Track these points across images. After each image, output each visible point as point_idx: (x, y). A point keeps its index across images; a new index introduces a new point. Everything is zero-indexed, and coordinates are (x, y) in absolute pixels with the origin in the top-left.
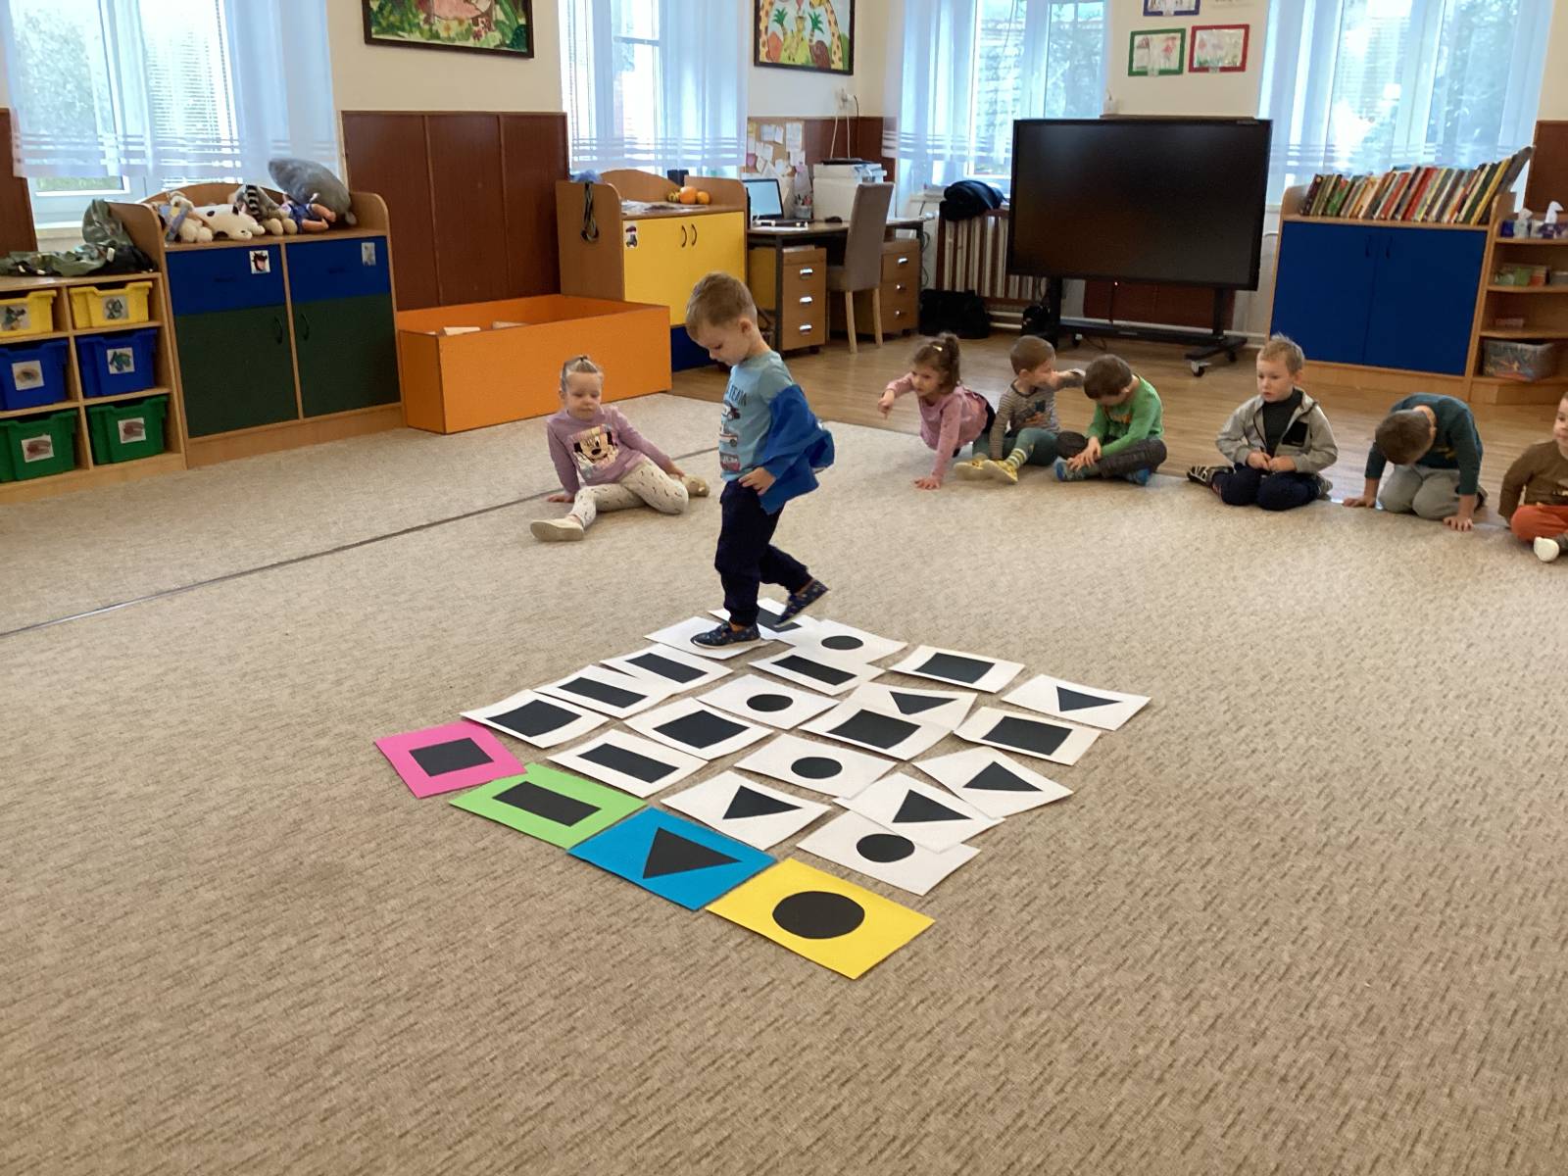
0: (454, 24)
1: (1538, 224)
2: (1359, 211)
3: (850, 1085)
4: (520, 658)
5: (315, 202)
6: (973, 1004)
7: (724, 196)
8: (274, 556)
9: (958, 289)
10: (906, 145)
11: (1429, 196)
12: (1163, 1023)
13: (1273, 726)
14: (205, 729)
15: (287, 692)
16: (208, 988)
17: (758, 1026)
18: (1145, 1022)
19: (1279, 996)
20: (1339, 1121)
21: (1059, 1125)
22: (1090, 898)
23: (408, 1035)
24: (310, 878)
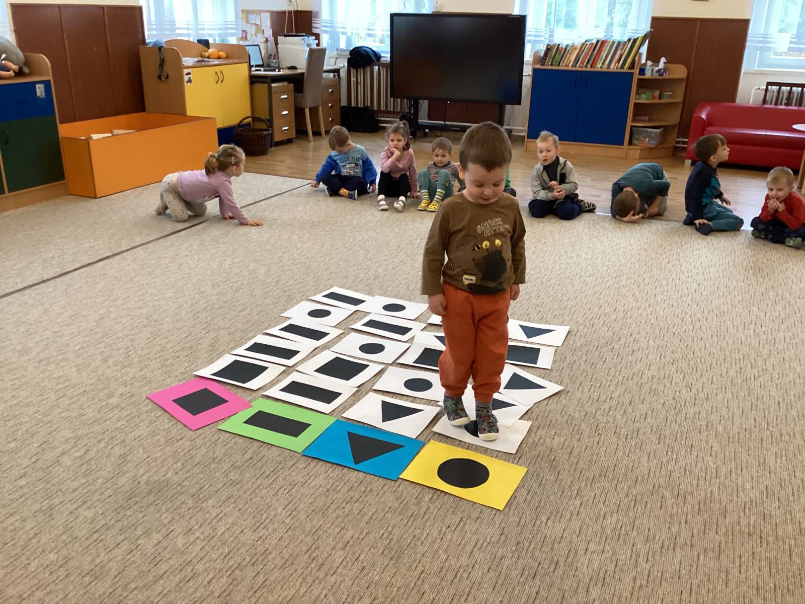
1: (657, 69)
2: (568, 63)
3: (538, 577)
4: (212, 334)
6: (575, 516)
8: (22, 282)
9: (359, 106)
10: (326, 26)
11: (604, 55)
12: (675, 512)
13: (634, 336)
14: (31, 400)
15: (74, 370)
16: (117, 578)
17: (469, 548)
18: (666, 512)
19: (721, 486)
20: (788, 553)
21: (658, 581)
22: (600, 443)
23: (265, 589)
24: (150, 492)
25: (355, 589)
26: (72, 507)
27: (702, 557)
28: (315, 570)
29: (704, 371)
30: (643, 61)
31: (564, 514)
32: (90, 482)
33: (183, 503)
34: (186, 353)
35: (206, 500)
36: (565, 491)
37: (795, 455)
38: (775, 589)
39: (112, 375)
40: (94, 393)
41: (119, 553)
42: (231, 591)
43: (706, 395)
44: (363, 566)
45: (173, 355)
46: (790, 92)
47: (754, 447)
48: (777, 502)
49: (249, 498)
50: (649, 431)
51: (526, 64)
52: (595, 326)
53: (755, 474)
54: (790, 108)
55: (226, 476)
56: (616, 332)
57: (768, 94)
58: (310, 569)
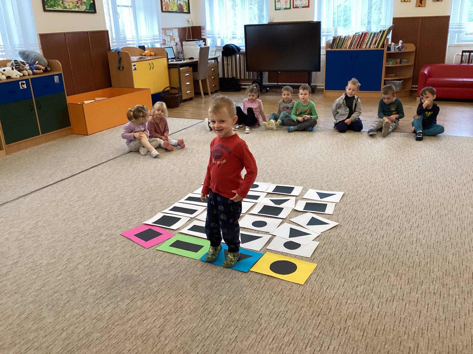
0: (71, 4)
1: (397, 47)
2: (346, 47)
3: (320, 316)
4: (152, 203)
5: (37, 64)
6: (341, 287)
7: (158, 53)
8: (52, 180)
9: (229, 77)
10: (209, 34)
11: (366, 41)
12: (395, 283)
13: (380, 196)
14: (61, 238)
15: (82, 223)
16: (109, 320)
17: (285, 303)
18: (390, 284)
19: (421, 271)
20: (454, 302)
21: (383, 317)
22: (357, 251)
23: (182, 324)
24: (123, 281)
25: (226, 323)
26: (85, 289)
27: (407, 305)
28: (206, 315)
29: (418, 213)
30: (390, 43)
31: (336, 286)
32: (93, 277)
33: (140, 285)
34: (139, 213)
35: (152, 283)
36: (337, 275)
37: (464, 254)
38: (445, 319)
39: (101, 225)
40: (93, 234)
41: (109, 309)
42: (165, 325)
43: (417, 224)
44: (230, 312)
45: (132, 214)
47: (441, 250)
48: (451, 277)
49: (173, 282)
50: (385, 244)
51: (322, 48)
52: (358, 192)
53: (440, 264)
55: (161, 272)
56: (370, 194)
57: (463, 57)
58: (204, 314)
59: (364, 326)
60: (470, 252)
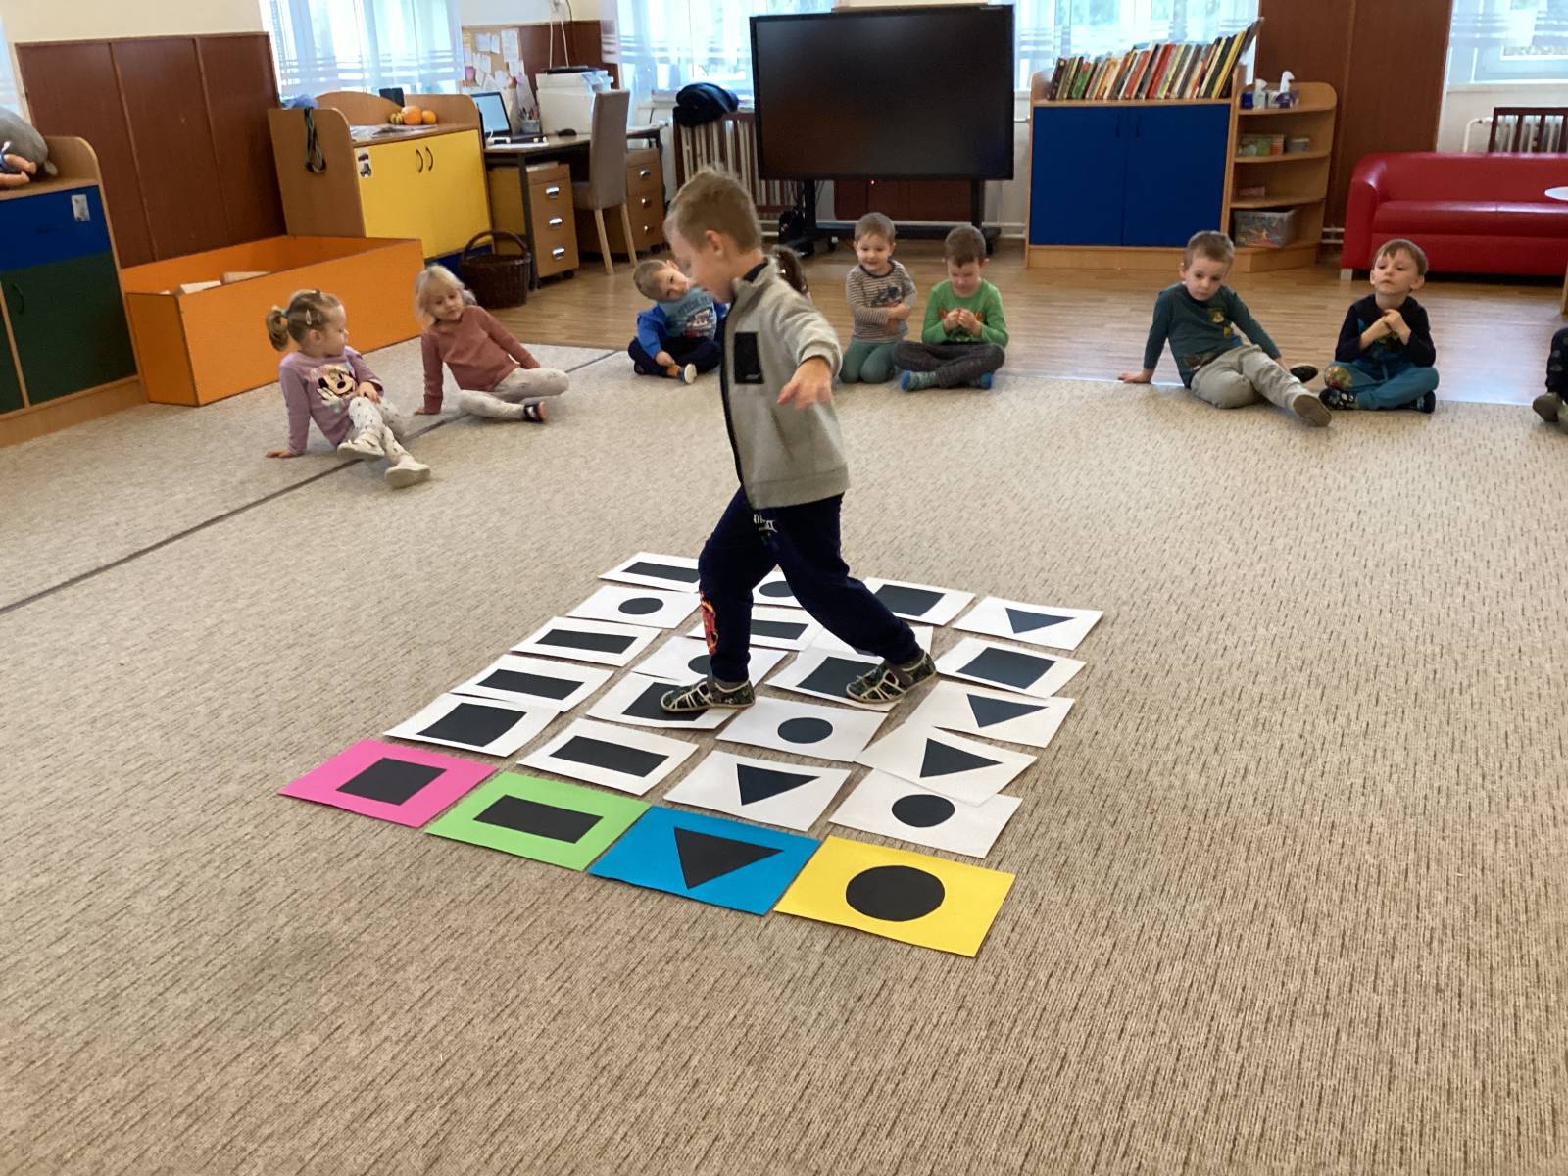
1: (1275, 94)
2: (1102, 93)
3: (1027, 1086)
4: (416, 655)
5: (7, 152)
6: (1102, 968)
7: (451, 114)
8: (60, 572)
10: (629, 49)
11: (1170, 72)
12: (1296, 953)
13: (1229, 620)
14: (77, 794)
15: (157, 734)
16: (237, 1118)
17: (896, 1038)
18: (1279, 954)
19: (1387, 902)
20: (1511, 1023)
21: (1257, 1086)
22: (1155, 829)
23: (511, 1128)
24: (297, 958)
25: (680, 1120)
26: (151, 991)
27: (1344, 1037)
28: (605, 1090)
29: (1362, 681)
30: (1249, 81)
31: (1081, 966)
32: (187, 943)
33: (359, 974)
34: (367, 693)
35: (403, 968)
36: (1085, 922)
37: (1534, 835)
38: (1483, 1091)
39: (228, 742)
40: (194, 777)
41: (240, 1072)
42: (449, 1133)
43: (1364, 725)
44: (695, 1077)
45: (343, 697)
46: (1541, 125)
47: (1455, 822)
48: (1494, 926)
49: (484, 960)
50: (1252, 801)
51: (1019, 99)
52: (1152, 605)
53: (1453, 874)
54: (1543, 156)
56: (1194, 614)
57: (1498, 129)
58: (595, 1088)
59: (1189, 1123)
60: (1555, 826)
